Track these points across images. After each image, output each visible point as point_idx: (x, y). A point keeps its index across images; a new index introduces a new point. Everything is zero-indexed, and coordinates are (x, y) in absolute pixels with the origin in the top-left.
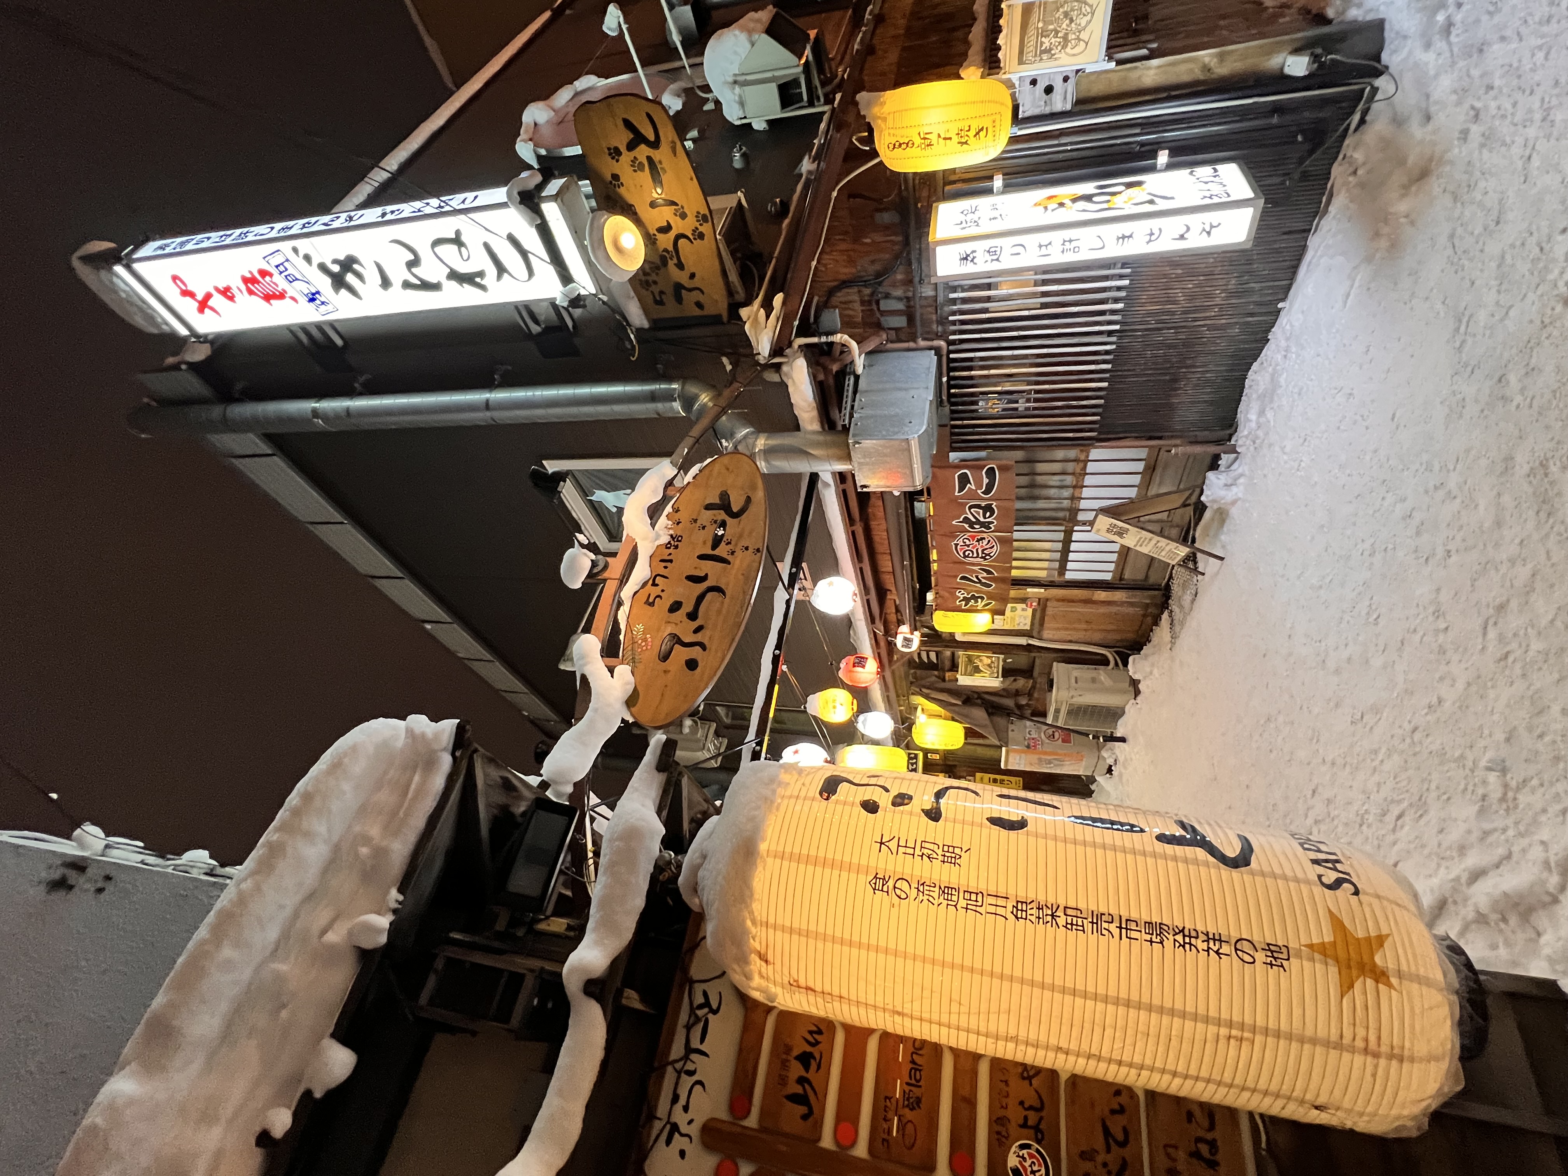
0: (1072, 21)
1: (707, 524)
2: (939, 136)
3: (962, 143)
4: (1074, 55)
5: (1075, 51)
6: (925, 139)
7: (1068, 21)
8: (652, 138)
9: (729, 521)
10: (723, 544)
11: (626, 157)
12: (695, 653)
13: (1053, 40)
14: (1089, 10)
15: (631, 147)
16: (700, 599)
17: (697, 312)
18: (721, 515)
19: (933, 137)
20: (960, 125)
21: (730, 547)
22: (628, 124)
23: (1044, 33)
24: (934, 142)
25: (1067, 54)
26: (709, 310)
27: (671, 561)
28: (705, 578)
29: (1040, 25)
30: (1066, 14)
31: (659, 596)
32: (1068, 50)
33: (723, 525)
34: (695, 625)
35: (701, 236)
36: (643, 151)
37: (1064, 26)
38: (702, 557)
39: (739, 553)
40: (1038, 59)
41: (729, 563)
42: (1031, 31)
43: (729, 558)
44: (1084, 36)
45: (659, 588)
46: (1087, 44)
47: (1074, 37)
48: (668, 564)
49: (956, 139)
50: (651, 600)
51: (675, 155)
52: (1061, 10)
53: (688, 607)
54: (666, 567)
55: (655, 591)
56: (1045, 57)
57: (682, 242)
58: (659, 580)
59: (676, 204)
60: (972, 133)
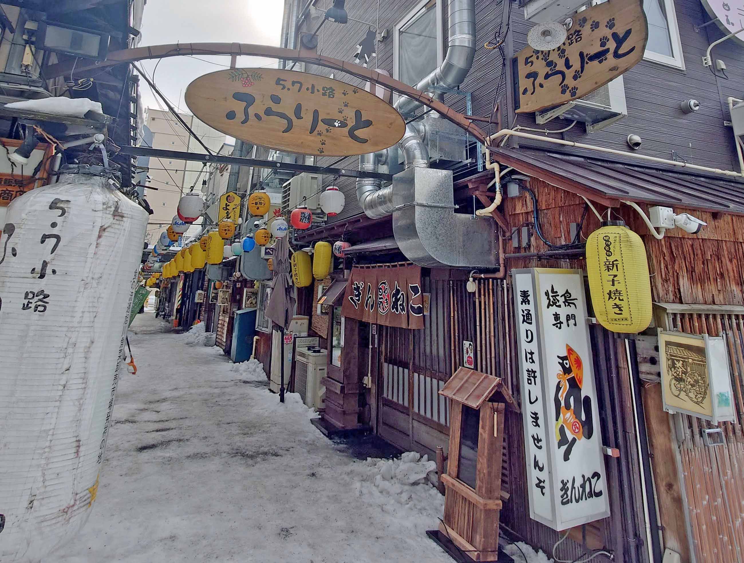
0: (693, 386)
1: (343, 114)
2: (615, 276)
3: (610, 294)
4: (670, 385)
5: (673, 386)
6: (613, 264)
7: (692, 382)
8: (620, 52)
9: (346, 130)
10: (327, 127)
11: (608, 33)
12: (240, 116)
13: (680, 370)
14: (700, 400)
15: (615, 36)
16: (282, 116)
17: (521, 90)
18: (351, 123)
19: (614, 272)
20: (623, 292)
21: (325, 132)
22: (628, 33)
23: (685, 363)
24: (611, 272)
25: (671, 381)
26: (522, 98)
27: (313, 92)
28: (299, 117)
29: (690, 361)
30: (697, 381)
31: (284, 88)
32: (674, 382)
33: (343, 125)
34: (262, 114)
35: (563, 92)
36: (611, 45)
37: (689, 379)
38: (316, 113)
39: (320, 138)
40: (669, 357)
41: (311, 132)
42: (686, 353)
43: (316, 132)
44: (683, 395)
45: (291, 87)
46: (677, 396)
47: (682, 386)
48: (310, 91)
49: (613, 289)
50: (281, 82)
51: (610, 70)
52: (699, 378)
53: (275, 108)
54: (308, 89)
55: (288, 84)
56: (670, 362)
57: (560, 76)
58: (297, 86)
59: (582, 72)
60: (617, 302)
